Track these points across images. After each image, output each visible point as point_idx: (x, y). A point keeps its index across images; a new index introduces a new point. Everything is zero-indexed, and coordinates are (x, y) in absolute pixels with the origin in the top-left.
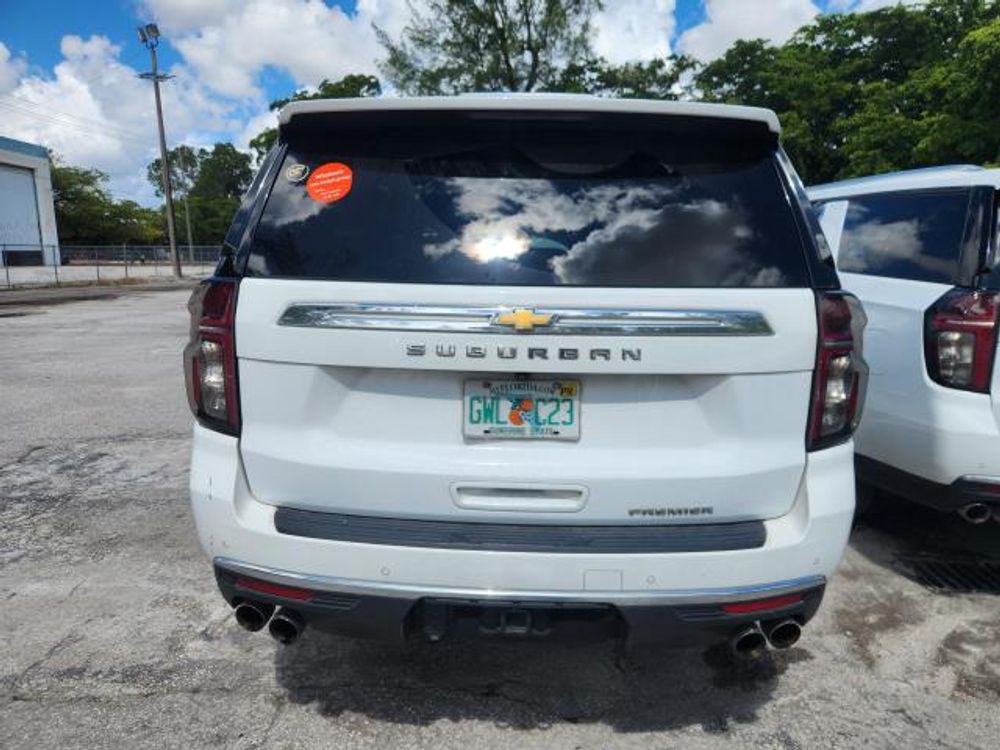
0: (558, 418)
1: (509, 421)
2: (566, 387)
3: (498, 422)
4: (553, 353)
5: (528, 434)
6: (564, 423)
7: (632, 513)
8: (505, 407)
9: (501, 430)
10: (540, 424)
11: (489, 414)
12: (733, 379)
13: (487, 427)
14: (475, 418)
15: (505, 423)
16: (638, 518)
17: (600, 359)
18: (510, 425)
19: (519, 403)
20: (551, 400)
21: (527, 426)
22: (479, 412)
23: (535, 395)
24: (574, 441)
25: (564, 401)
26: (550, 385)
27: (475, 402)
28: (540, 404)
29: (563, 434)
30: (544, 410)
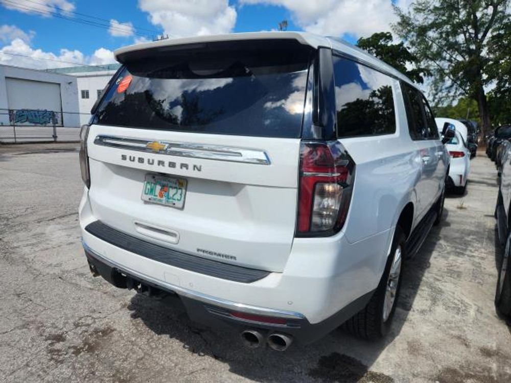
0: (177, 197)
1: (158, 196)
2: (182, 182)
3: (155, 196)
4: (167, 164)
5: (164, 202)
6: (178, 200)
7: (198, 250)
8: (158, 188)
9: (155, 199)
10: (169, 199)
11: (152, 191)
12: (247, 186)
13: (150, 196)
14: (147, 192)
15: (156, 196)
16: (201, 254)
17: (184, 169)
18: (158, 198)
19: (163, 186)
20: (175, 188)
21: (164, 198)
22: (148, 189)
23: (170, 184)
24: (182, 208)
25: (180, 189)
26: (175, 180)
27: (148, 185)
28: (170, 189)
29: (176, 205)
30: (172, 192)
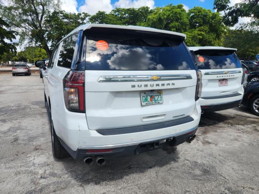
0: (159, 99)
1: (150, 101)
2: (159, 92)
3: (148, 101)
4: (160, 85)
5: (154, 103)
6: (160, 100)
7: (173, 117)
8: (149, 98)
9: (149, 103)
10: (156, 101)
11: (146, 100)
13: (146, 103)
14: (144, 101)
15: (149, 101)
16: (175, 118)
17: (168, 85)
18: (150, 102)
19: (152, 97)
20: (157, 95)
21: (153, 102)
22: (144, 99)
23: (155, 95)
24: (162, 104)
25: (160, 95)
26: (156, 92)
27: (143, 97)
28: (155, 97)
29: (160, 103)
30: (156, 98)
